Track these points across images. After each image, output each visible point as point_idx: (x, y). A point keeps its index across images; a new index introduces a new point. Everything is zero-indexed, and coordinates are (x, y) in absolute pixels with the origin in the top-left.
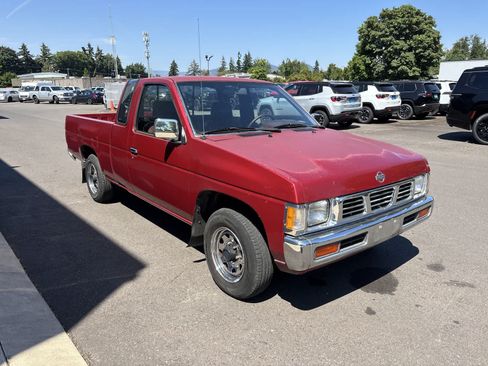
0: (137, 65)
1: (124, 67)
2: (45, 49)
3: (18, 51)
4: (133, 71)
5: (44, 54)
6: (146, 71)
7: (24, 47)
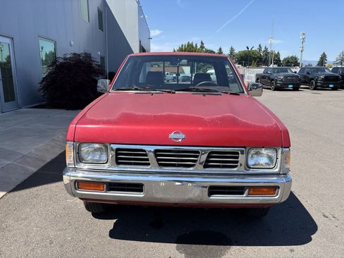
0: (292, 58)
1: (282, 59)
2: (232, 50)
3: (216, 52)
4: (288, 62)
5: (231, 53)
6: (299, 61)
7: (220, 49)
